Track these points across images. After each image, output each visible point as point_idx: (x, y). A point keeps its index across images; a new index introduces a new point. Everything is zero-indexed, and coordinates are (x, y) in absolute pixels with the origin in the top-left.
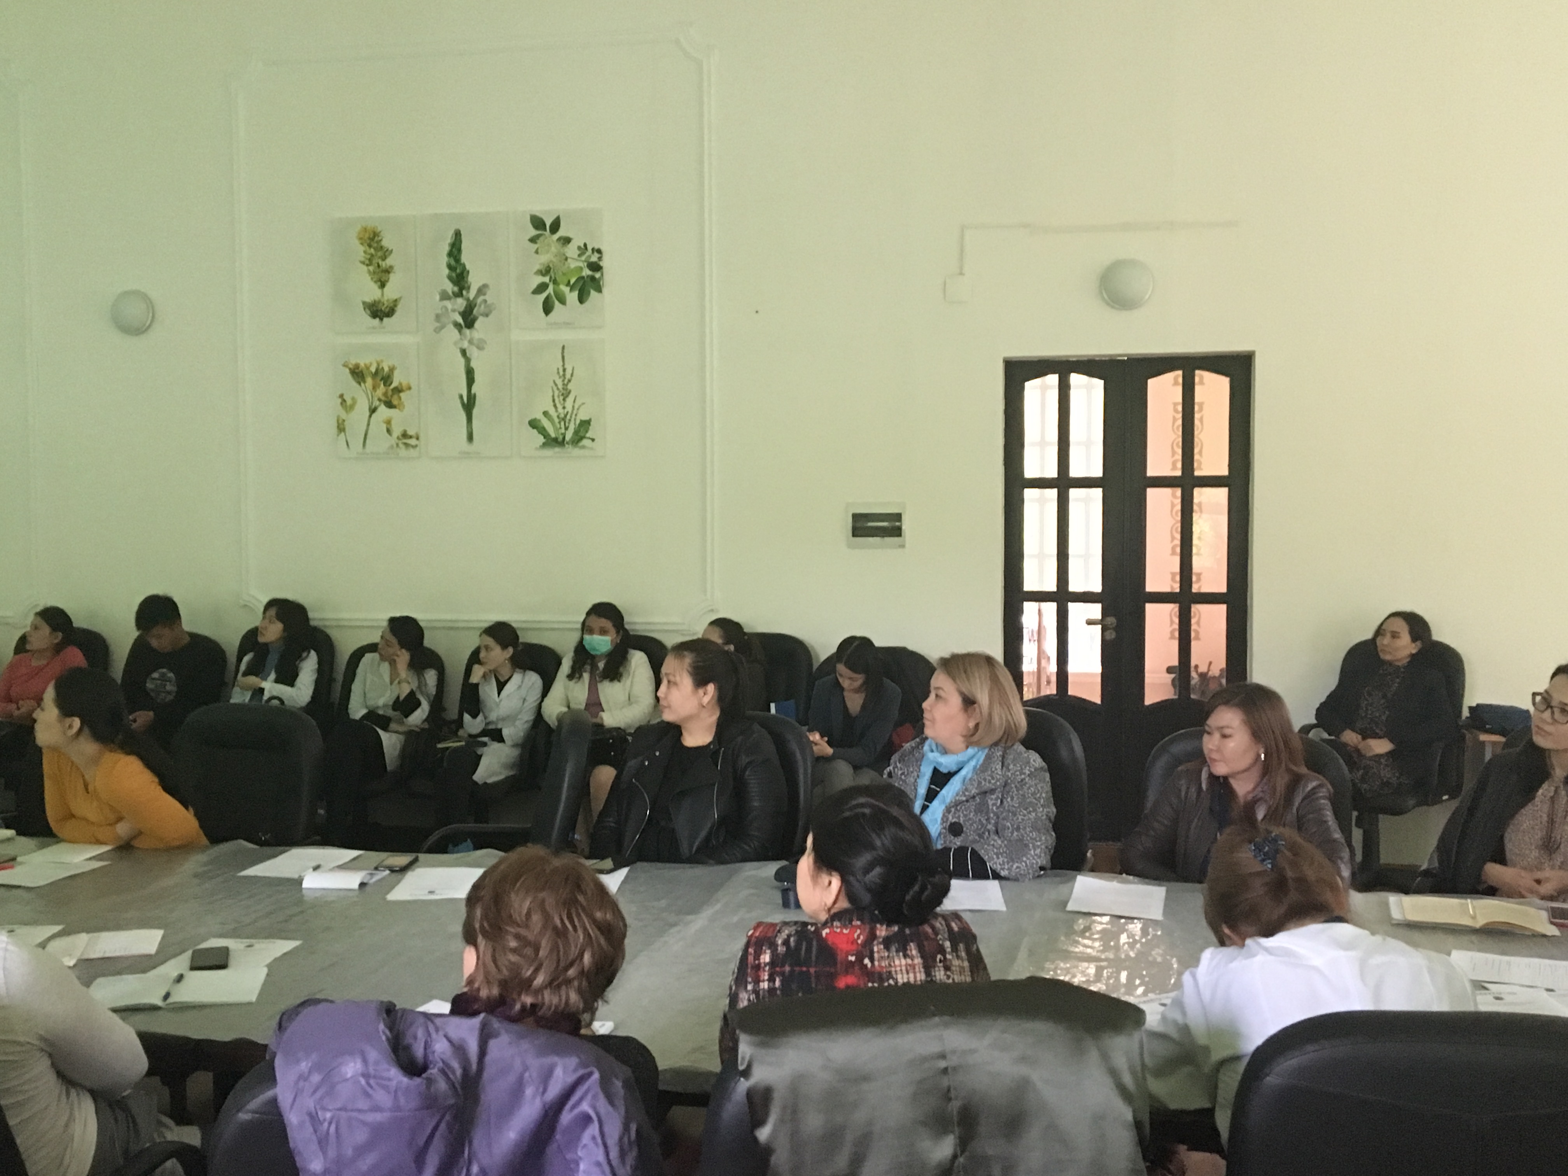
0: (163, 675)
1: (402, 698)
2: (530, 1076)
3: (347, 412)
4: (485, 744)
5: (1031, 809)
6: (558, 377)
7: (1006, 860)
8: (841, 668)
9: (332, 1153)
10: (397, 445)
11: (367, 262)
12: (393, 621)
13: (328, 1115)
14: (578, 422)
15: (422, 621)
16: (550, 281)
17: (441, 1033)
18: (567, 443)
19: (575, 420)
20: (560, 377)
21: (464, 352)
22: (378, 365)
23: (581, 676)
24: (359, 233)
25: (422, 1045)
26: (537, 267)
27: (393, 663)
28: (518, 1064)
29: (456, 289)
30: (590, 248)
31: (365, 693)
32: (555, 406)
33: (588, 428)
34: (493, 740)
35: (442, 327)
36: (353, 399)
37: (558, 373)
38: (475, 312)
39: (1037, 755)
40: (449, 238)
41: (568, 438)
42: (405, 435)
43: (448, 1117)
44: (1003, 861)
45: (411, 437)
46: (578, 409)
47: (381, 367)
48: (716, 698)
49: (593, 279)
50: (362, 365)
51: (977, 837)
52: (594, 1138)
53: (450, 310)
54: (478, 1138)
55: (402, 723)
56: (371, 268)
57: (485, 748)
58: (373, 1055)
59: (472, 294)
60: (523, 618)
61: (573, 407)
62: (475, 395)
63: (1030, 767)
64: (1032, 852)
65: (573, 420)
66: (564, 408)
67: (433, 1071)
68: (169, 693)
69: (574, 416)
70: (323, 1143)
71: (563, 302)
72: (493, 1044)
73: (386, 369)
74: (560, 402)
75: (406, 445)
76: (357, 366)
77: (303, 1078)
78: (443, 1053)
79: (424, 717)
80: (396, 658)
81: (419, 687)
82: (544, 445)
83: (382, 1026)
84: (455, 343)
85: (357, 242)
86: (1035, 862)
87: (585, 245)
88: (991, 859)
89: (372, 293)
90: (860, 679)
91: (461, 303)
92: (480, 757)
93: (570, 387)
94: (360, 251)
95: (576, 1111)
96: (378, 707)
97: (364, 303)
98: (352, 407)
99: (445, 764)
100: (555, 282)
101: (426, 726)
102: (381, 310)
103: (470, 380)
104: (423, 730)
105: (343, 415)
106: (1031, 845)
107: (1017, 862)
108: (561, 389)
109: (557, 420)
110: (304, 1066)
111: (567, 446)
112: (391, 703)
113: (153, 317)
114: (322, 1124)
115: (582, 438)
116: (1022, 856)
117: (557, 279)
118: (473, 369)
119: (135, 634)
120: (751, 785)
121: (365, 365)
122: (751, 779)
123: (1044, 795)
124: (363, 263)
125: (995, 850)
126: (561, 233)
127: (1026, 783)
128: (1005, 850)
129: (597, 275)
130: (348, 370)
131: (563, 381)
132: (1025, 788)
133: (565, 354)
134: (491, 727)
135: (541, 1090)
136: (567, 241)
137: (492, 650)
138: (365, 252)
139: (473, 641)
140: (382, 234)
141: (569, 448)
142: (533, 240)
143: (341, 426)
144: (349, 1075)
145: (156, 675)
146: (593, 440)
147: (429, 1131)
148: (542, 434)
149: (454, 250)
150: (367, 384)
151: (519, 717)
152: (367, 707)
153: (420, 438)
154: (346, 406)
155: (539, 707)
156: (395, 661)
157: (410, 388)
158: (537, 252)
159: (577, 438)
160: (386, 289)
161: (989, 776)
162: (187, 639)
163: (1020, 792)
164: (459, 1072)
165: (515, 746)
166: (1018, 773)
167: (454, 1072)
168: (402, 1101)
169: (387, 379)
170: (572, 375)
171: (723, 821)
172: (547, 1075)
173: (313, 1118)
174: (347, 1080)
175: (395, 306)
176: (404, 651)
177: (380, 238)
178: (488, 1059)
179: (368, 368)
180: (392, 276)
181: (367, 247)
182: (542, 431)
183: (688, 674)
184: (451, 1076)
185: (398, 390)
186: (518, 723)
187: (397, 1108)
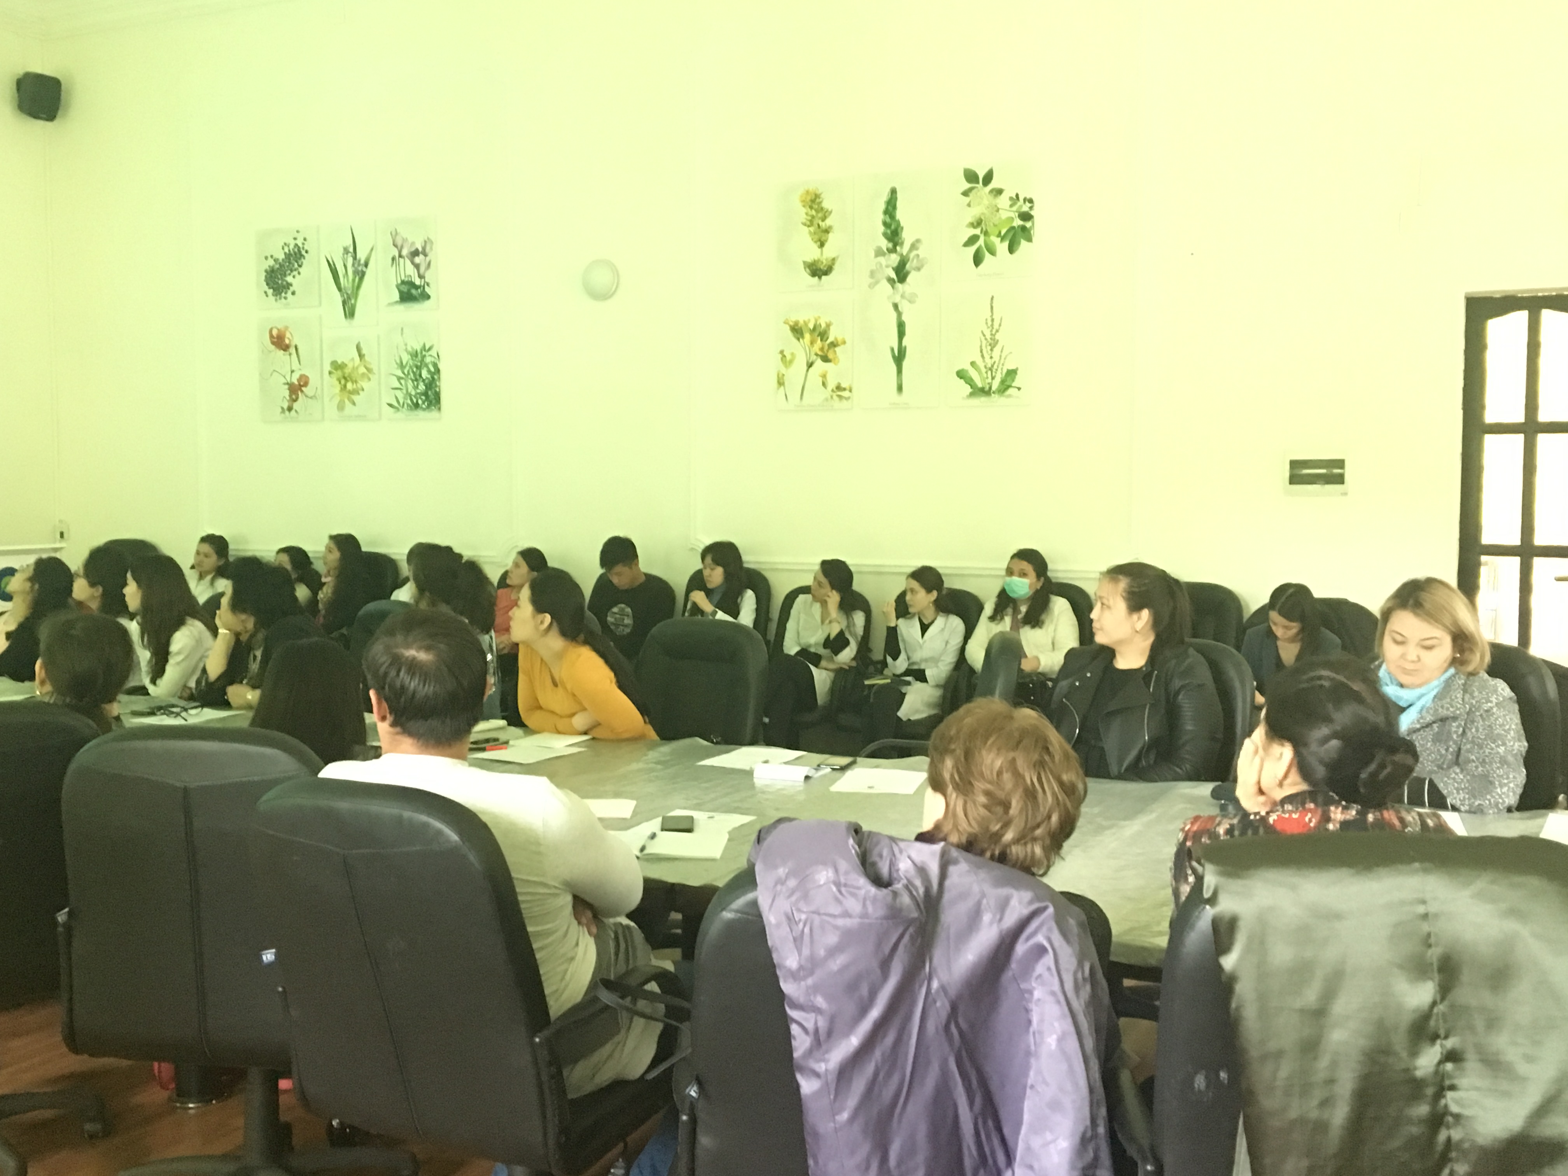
0: (622, 610)
1: (832, 636)
2: (988, 903)
3: (786, 367)
4: (908, 683)
5: (1500, 743)
6: (986, 327)
7: (1467, 796)
8: (1274, 615)
9: (806, 952)
10: (832, 397)
11: (808, 223)
12: (824, 563)
13: (803, 917)
14: (1005, 371)
15: (853, 565)
16: (981, 232)
17: (905, 854)
18: (994, 393)
19: (1002, 369)
20: (988, 327)
21: (896, 306)
22: (816, 321)
23: (1002, 618)
24: (801, 196)
25: (888, 863)
26: (970, 220)
27: (824, 604)
28: (976, 888)
29: (890, 245)
30: (1021, 199)
31: (798, 633)
32: (983, 356)
33: (1015, 377)
34: (917, 680)
35: (877, 283)
36: (792, 354)
37: (987, 323)
38: (908, 266)
39: (1506, 684)
40: (885, 197)
41: (994, 388)
42: (839, 388)
43: (911, 930)
44: (1464, 797)
45: (845, 389)
46: (1005, 359)
47: (818, 323)
48: (1151, 623)
49: (1023, 229)
50: (801, 322)
51: (1435, 768)
52: (1049, 969)
53: (884, 266)
54: (938, 954)
55: (831, 660)
56: (812, 229)
57: (909, 687)
58: (843, 865)
59: (905, 249)
60: (949, 564)
61: (1001, 356)
62: (905, 347)
63: (1497, 695)
64: (1499, 790)
65: (999, 370)
66: (991, 358)
67: (898, 886)
68: (626, 626)
69: (1001, 366)
70: (798, 941)
71: (993, 252)
72: (952, 870)
73: (823, 326)
74: (987, 352)
75: (840, 397)
76: (797, 323)
77: (781, 882)
78: (906, 871)
79: (853, 656)
80: (827, 599)
81: (848, 626)
82: (972, 395)
83: (851, 841)
84: (889, 298)
85: (800, 205)
86: (1501, 801)
87: (1017, 195)
88: (1451, 793)
89: (813, 253)
90: (1295, 627)
91: (894, 259)
92: (905, 694)
93: (997, 337)
94: (802, 213)
95: (1032, 942)
96: (810, 646)
97: (804, 263)
98: (791, 362)
99: (872, 700)
100: (986, 233)
101: (854, 664)
102: (820, 269)
103: (901, 334)
104: (850, 667)
105: (783, 370)
106: (1497, 783)
107: (1480, 800)
108: (989, 340)
109: (984, 370)
110: (781, 872)
111: (993, 395)
112: (823, 641)
113: (618, 284)
114: (797, 923)
115: (1009, 387)
116: (1486, 794)
117: (989, 230)
118: (904, 322)
119: (599, 571)
120: (1185, 709)
121: (804, 322)
122: (1185, 703)
123: (1513, 727)
124: (805, 224)
125: (1456, 785)
126: (993, 185)
127: (1494, 714)
128: (1467, 785)
129: (1028, 225)
130: (788, 328)
131: (991, 331)
132: (1492, 719)
133: (994, 305)
134: (915, 667)
135: (998, 917)
136: (999, 192)
137: (917, 593)
138: (807, 214)
139: (899, 585)
140: (822, 196)
141: (995, 397)
142: (966, 193)
143: (781, 381)
144: (822, 882)
145: (615, 610)
146: (1019, 389)
147: (894, 939)
148: (970, 384)
149: (889, 207)
150: (805, 340)
151: (942, 658)
152: (799, 644)
153: (853, 391)
154: (786, 362)
155: (962, 650)
156: (826, 602)
157: (844, 343)
158: (969, 205)
159: (1003, 387)
160: (825, 249)
161: (1448, 703)
162: (643, 578)
163: (1486, 723)
164: (921, 890)
165: (937, 686)
166: (1484, 701)
167: (917, 890)
168: (870, 909)
169: (823, 335)
170: (1000, 325)
171: (1154, 743)
172: (1003, 906)
173: (790, 919)
174: (821, 886)
175: (833, 264)
176: (834, 592)
177: (821, 200)
178: (948, 883)
179: (806, 324)
180: (831, 235)
181: (809, 210)
182: (970, 381)
183: (1122, 598)
184: (915, 893)
185: (833, 345)
186: (940, 664)
187: (864, 915)
